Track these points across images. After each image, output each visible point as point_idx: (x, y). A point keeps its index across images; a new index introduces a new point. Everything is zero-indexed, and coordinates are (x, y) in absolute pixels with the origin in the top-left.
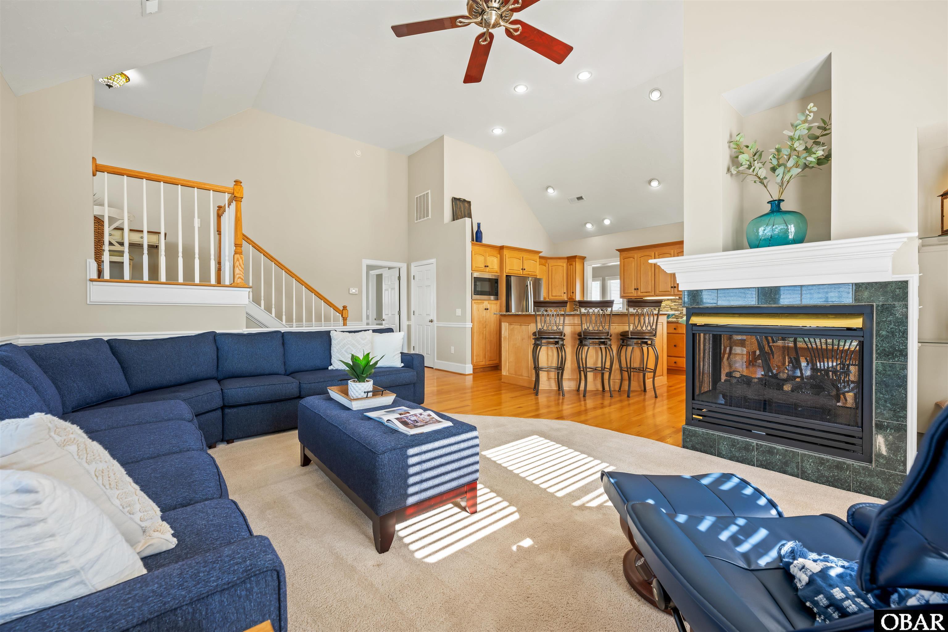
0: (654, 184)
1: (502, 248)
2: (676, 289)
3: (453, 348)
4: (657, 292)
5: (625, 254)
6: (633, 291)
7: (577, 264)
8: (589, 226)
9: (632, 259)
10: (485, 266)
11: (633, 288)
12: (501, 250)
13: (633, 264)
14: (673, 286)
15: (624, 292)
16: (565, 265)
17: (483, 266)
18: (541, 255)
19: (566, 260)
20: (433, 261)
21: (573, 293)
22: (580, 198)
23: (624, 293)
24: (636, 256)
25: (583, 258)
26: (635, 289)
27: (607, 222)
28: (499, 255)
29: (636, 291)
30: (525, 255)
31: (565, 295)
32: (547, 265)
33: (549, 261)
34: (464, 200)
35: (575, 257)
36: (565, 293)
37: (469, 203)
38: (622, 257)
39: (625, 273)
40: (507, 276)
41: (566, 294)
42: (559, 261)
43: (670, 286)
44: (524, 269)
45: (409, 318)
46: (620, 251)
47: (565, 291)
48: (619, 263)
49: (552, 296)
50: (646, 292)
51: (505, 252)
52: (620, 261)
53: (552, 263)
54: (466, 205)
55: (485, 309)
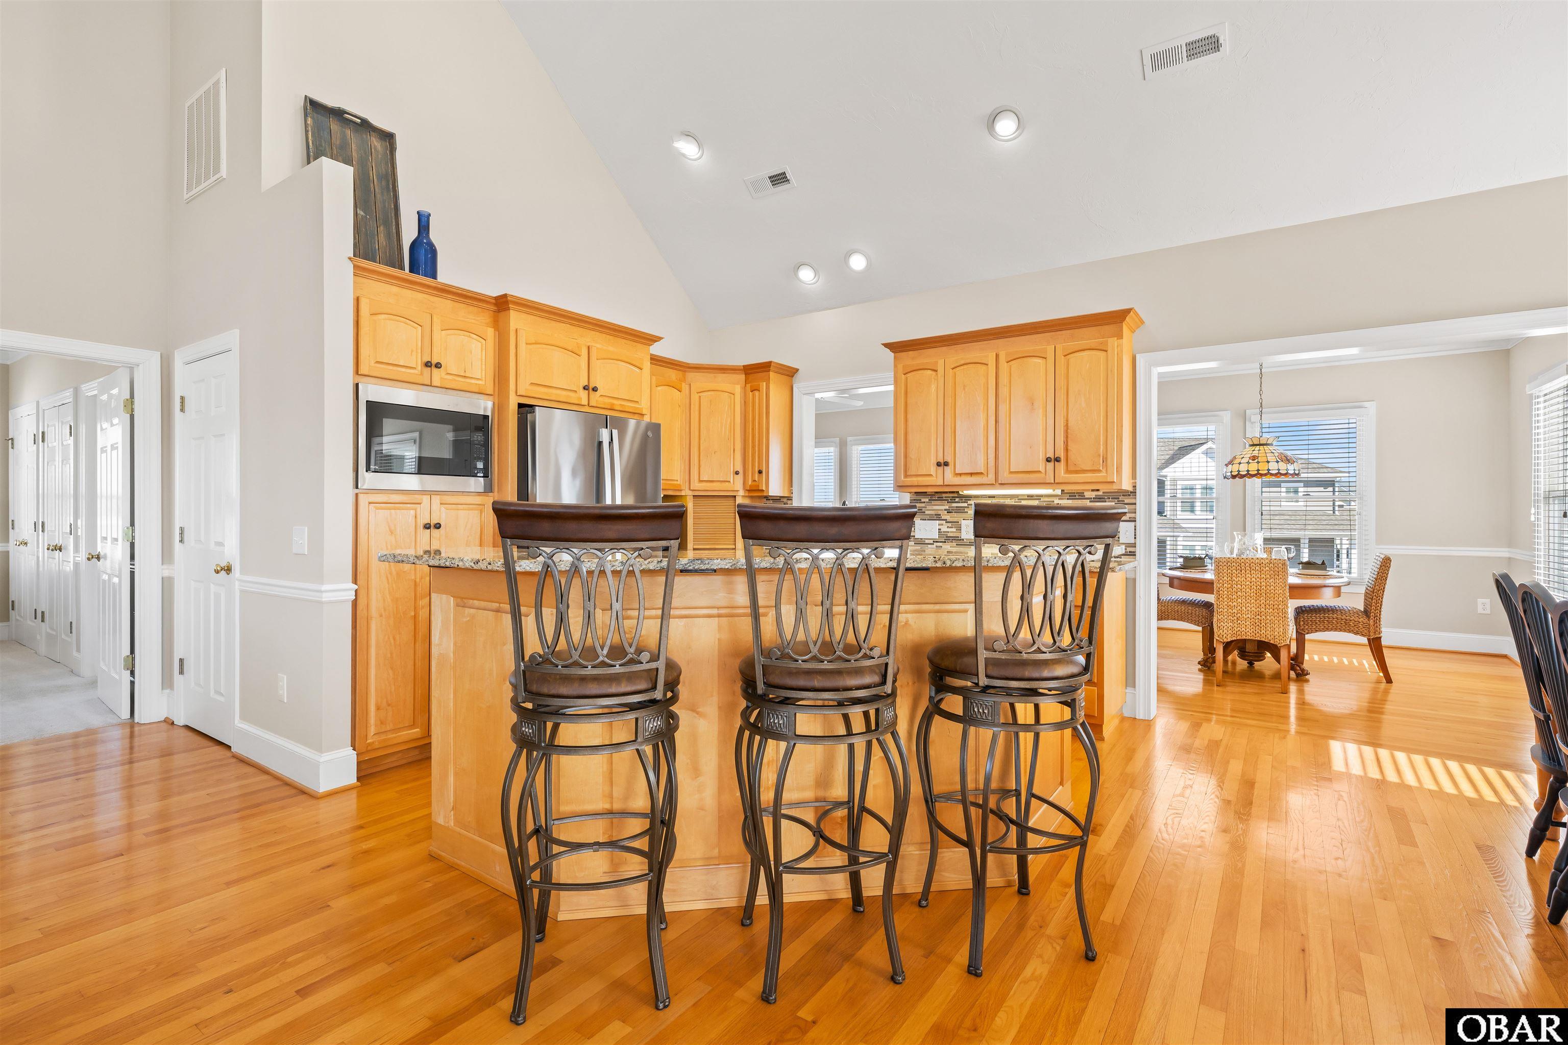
0: (1006, 126)
1: (502, 304)
2: (1061, 466)
3: (283, 680)
4: (1004, 476)
5: (910, 358)
6: (933, 469)
7: (772, 386)
8: (806, 275)
9: (929, 372)
10: (428, 364)
11: (934, 461)
12: (502, 314)
13: (933, 387)
14: (1050, 454)
15: (906, 471)
16: (738, 389)
17: (416, 361)
18: (656, 349)
19: (743, 377)
20: (232, 338)
21: (760, 472)
22: (779, 179)
23: (906, 476)
24: (941, 362)
25: (790, 373)
26: (939, 464)
27: (858, 263)
28: (490, 332)
29: (941, 469)
30: (600, 343)
31: (739, 479)
32: (685, 387)
33: (691, 375)
34: (365, 125)
35: (764, 368)
36: (737, 473)
37: (388, 138)
38: (900, 366)
39: (909, 416)
40: (521, 406)
41: (740, 476)
42: (721, 376)
43: (1042, 457)
44: (595, 389)
45: (167, 555)
46: (896, 347)
47: (739, 467)
48: (891, 388)
49: (701, 481)
50: (971, 474)
51: (516, 319)
52: (896, 382)
53: (699, 381)
54: (376, 143)
55: (427, 527)
